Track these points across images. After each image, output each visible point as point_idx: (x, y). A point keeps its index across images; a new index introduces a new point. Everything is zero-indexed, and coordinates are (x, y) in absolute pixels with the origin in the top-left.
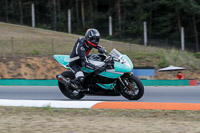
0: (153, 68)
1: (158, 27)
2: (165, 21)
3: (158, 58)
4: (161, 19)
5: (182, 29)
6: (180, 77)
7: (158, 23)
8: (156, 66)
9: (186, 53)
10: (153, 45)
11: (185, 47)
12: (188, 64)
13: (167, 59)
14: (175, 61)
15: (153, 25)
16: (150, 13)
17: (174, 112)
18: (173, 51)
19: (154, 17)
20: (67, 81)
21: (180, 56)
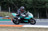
0: (2, 17)
1: (4, 7)
2: (5, 6)
3: (4, 14)
4: (4, 5)
5: (9, 8)
6: (9, 19)
7: (4, 6)
8: (3, 16)
9: (10, 13)
10: (2, 11)
11: (10, 12)
12: (11, 16)
13: (6, 14)
14: (8, 15)
15: (2, 6)
16: (2, 4)
17: (7, 27)
18: (7, 13)
19: (2, 5)
20: (15, 20)
21: (9, 14)
